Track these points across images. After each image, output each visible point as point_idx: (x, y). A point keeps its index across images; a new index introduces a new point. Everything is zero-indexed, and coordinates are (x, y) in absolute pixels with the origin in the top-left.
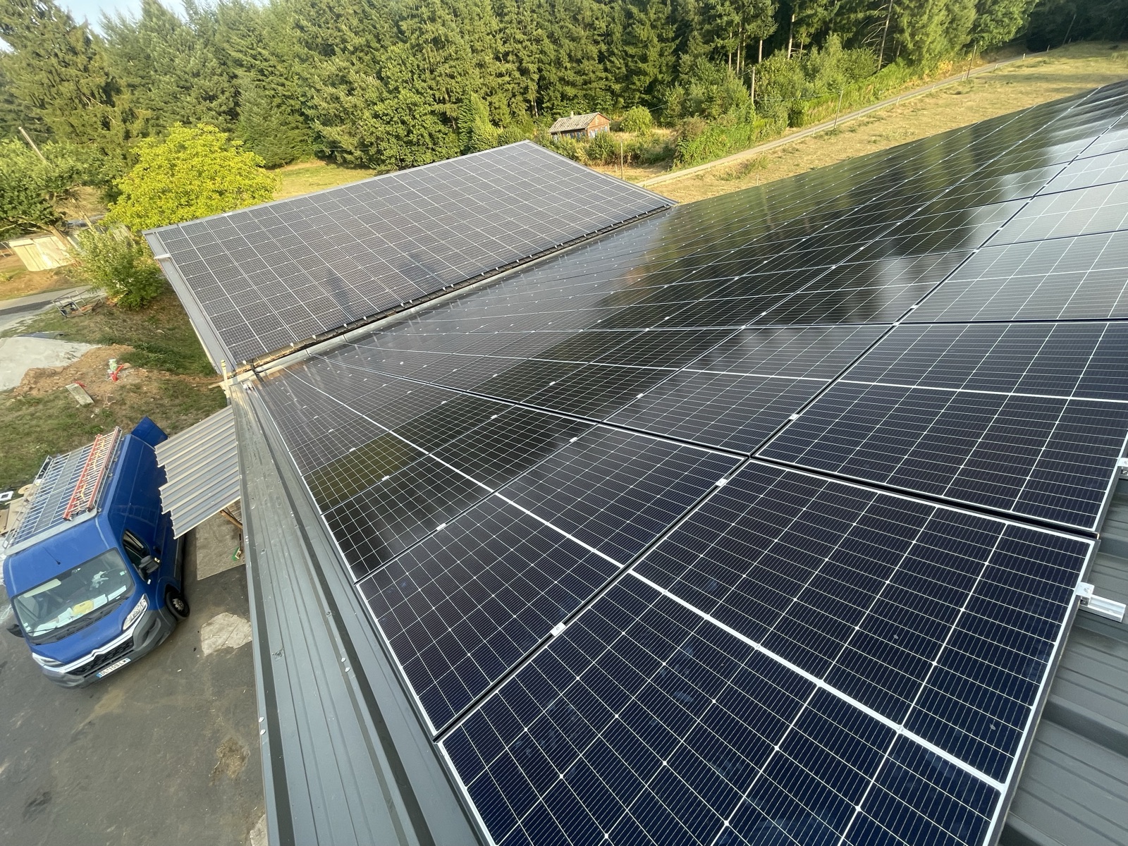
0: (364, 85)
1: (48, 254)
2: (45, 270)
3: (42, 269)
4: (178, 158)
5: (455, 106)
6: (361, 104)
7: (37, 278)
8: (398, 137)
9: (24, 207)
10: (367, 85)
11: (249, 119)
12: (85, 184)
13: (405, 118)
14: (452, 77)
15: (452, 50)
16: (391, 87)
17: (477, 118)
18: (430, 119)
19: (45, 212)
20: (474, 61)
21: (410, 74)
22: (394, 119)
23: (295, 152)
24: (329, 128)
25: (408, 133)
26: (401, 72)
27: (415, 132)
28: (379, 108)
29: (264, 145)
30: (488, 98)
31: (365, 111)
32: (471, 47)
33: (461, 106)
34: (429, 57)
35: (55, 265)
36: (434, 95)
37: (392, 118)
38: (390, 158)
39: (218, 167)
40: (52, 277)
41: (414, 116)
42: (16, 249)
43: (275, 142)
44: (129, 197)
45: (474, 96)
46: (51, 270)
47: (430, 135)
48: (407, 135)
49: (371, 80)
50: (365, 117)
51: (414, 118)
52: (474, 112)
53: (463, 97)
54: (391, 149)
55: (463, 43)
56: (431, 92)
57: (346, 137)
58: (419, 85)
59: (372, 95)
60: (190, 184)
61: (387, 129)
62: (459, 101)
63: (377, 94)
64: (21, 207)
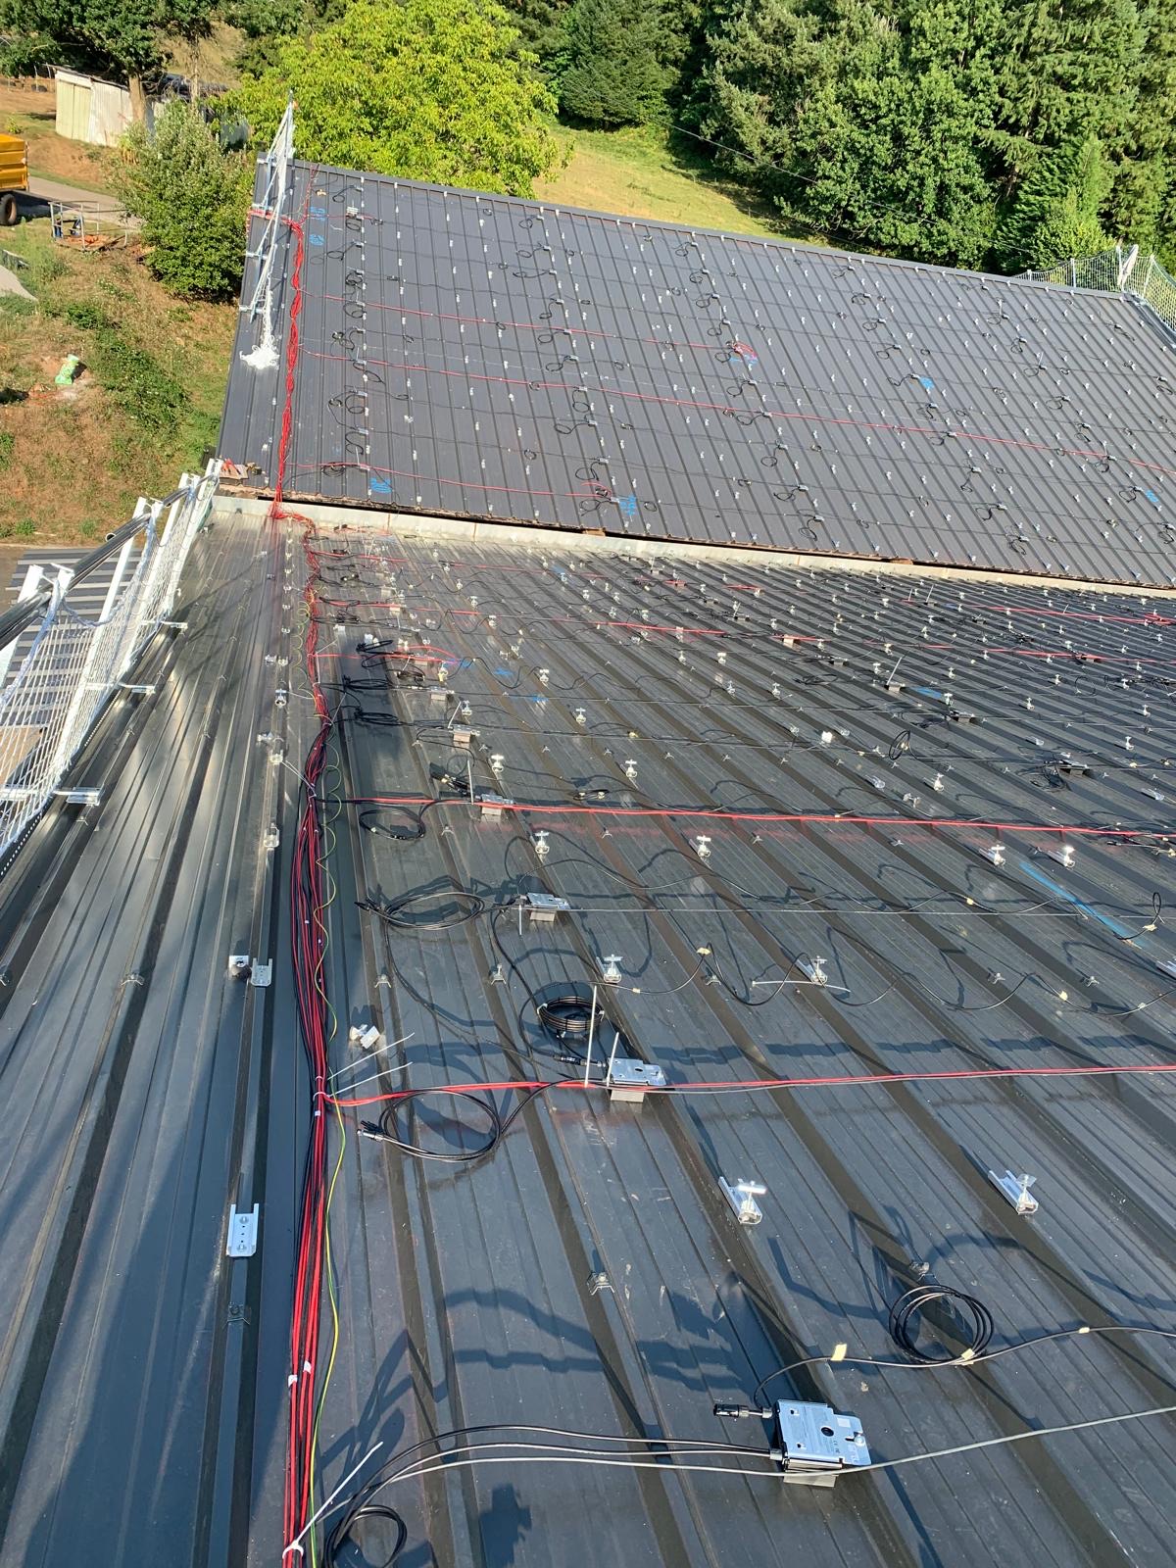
0: (859, 30)
1: (100, 118)
2: (79, 142)
3: (76, 137)
4: (408, 43)
5: (1034, 149)
6: (829, 67)
7: (57, 149)
8: (867, 163)
9: (116, 22)
10: (866, 33)
11: (591, 12)
12: (231, 21)
13: (906, 130)
14: (1067, 86)
15: (1098, 26)
16: (915, 54)
17: (1072, 193)
18: (960, 155)
19: (140, 44)
20: (1141, 69)
21: (972, 43)
22: (883, 121)
23: (643, 110)
24: (735, 89)
25: (896, 165)
26: (955, 31)
27: (910, 167)
28: (865, 87)
29: (589, 72)
30: (1126, 161)
31: (831, 83)
32: (1152, 36)
33: (1049, 156)
34: (1033, 24)
35: (100, 140)
36: (1001, 107)
37: (878, 117)
38: (825, 200)
39: (465, 88)
40: (80, 158)
41: (928, 131)
42: (60, 86)
43: (616, 73)
44: (285, 75)
45: (1093, 146)
46: (87, 146)
47: (943, 189)
48: (891, 169)
49: (883, 28)
50: (820, 95)
51: (927, 135)
52: (1072, 177)
53: (1065, 136)
54: (836, 183)
55: (1134, 21)
56: (998, 98)
57: (761, 120)
58: (979, 69)
59: (867, 54)
60: (399, 98)
61: (855, 135)
62: (1050, 140)
63: (877, 59)
64: (110, 20)
